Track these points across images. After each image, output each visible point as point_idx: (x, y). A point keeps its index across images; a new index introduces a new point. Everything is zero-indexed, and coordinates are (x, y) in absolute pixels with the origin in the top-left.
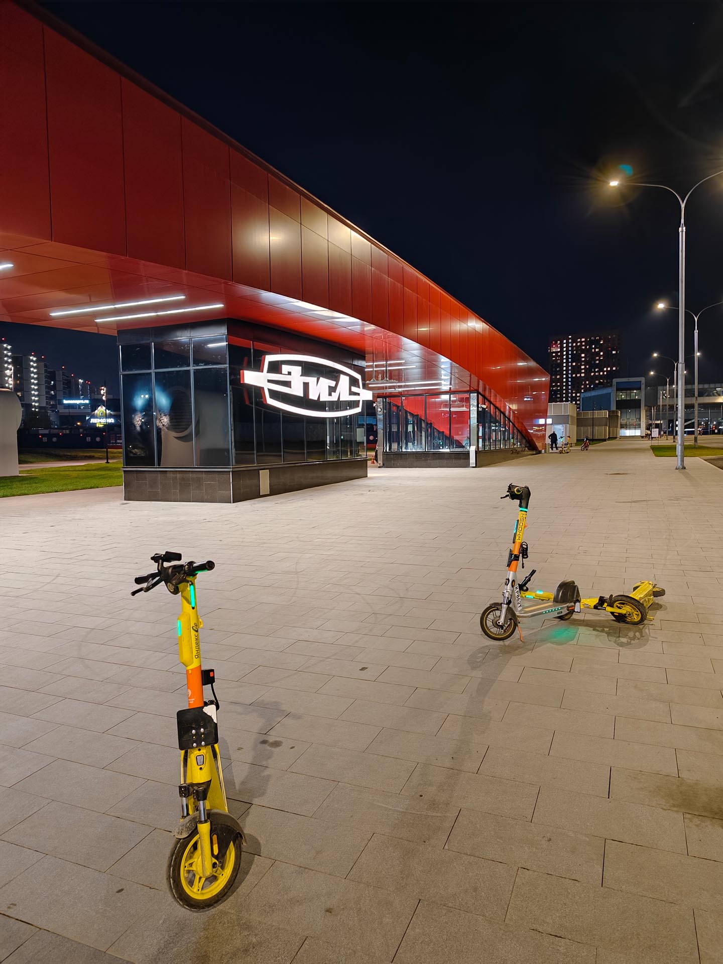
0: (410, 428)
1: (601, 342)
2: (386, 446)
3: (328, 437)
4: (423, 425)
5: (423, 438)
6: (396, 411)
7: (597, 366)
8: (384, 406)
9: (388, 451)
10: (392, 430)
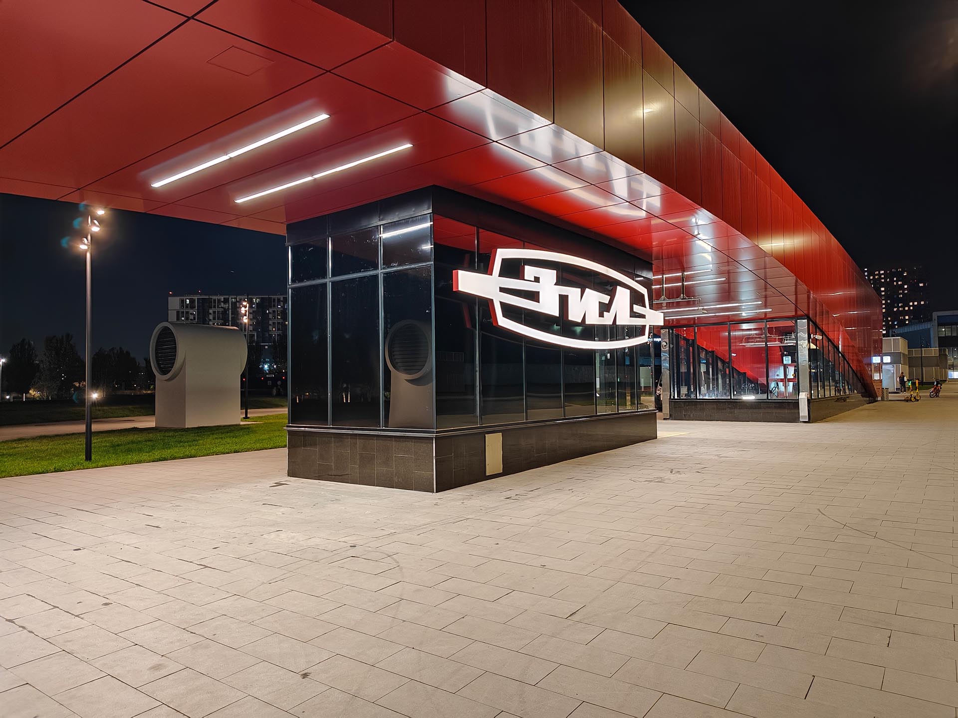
0: (703, 368)
1: (904, 274)
2: (674, 391)
3: (598, 380)
4: (720, 365)
5: (720, 381)
6: (685, 347)
7: (900, 300)
8: (671, 339)
9: (676, 397)
10: (681, 371)
